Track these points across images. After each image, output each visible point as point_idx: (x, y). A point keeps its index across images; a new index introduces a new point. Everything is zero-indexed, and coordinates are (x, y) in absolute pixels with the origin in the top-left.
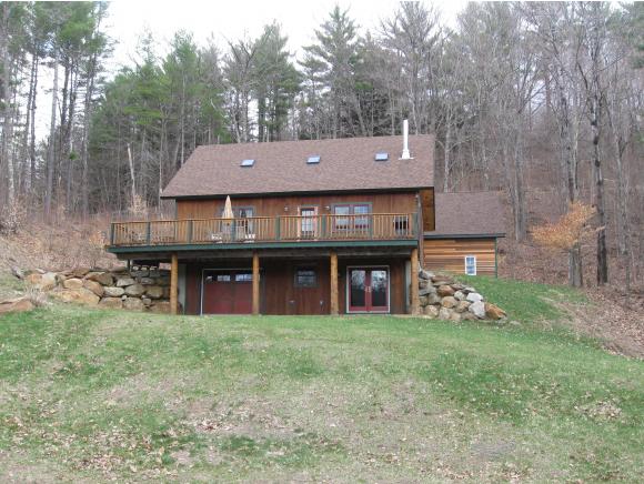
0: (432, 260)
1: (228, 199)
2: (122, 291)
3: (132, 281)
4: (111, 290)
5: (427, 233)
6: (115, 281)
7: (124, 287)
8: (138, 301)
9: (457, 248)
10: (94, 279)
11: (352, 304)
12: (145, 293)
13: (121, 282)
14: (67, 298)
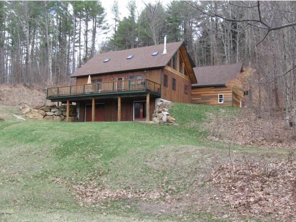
0: (204, 96)
1: (90, 77)
2: (53, 114)
3: (57, 110)
4: (48, 113)
5: (193, 85)
6: (51, 110)
7: (54, 112)
8: (58, 117)
9: (215, 91)
10: (42, 110)
11: (136, 117)
12: (62, 114)
13: (53, 110)
14: (31, 117)
